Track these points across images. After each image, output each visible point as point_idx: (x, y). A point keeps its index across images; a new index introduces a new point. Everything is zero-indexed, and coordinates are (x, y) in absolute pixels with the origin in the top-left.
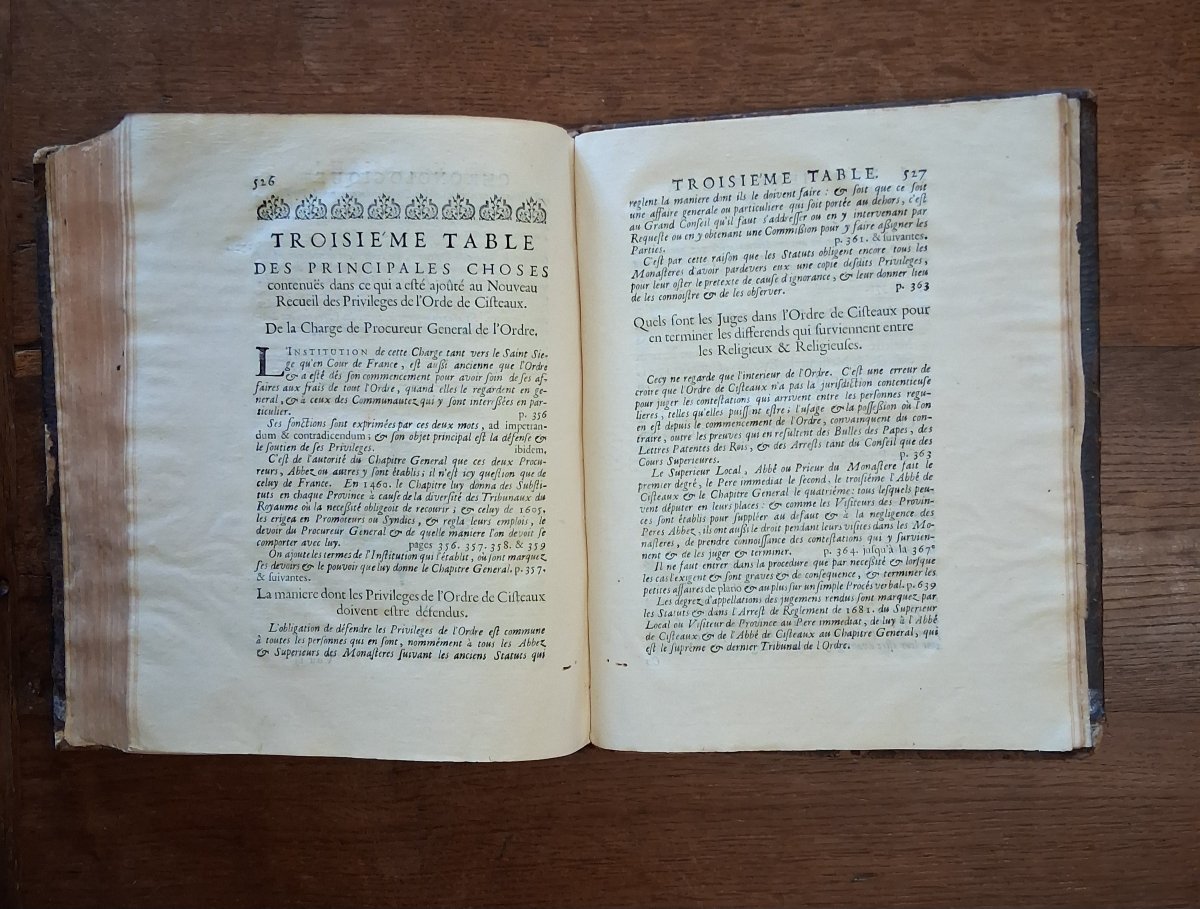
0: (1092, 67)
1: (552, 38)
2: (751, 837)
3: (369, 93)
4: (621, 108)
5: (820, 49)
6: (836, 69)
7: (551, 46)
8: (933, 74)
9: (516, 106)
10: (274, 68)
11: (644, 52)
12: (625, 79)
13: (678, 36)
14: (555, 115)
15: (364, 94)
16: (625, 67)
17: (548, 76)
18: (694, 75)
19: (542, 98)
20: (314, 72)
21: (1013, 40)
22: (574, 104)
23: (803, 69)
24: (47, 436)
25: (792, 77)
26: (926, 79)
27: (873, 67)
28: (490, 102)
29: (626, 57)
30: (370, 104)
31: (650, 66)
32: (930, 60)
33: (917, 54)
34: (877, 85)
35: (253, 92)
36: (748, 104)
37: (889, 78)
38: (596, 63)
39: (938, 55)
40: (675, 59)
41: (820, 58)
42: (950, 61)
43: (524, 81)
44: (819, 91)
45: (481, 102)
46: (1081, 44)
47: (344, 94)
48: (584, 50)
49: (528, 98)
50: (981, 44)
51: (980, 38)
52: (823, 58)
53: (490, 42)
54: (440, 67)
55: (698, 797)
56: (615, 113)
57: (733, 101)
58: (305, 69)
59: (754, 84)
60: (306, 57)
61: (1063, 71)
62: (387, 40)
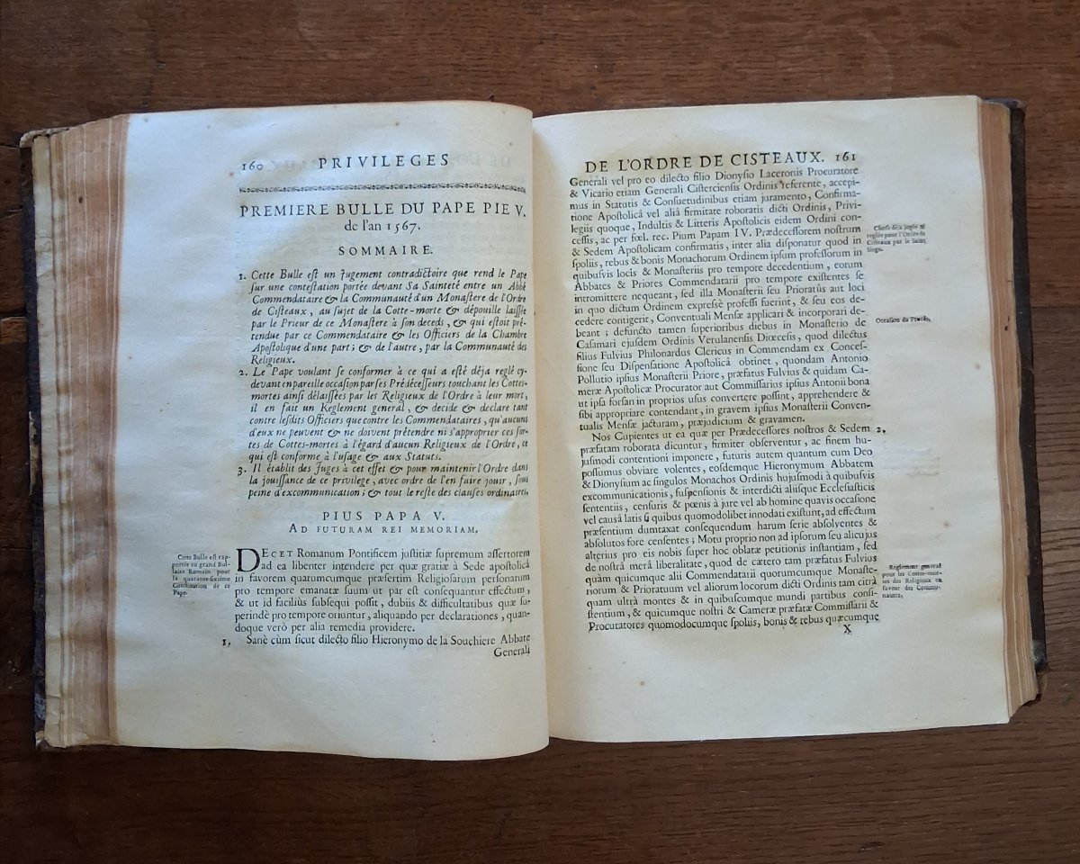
0: (1070, 35)
1: (545, 6)
2: (756, 808)
3: (364, 60)
4: (614, 74)
5: (807, 17)
6: (825, 36)
7: (545, 14)
8: (919, 41)
9: (509, 72)
10: (269, 35)
11: (636, 19)
12: (618, 45)
13: (669, 5)
14: (547, 81)
15: (359, 60)
16: (618, 34)
17: (541, 43)
18: (685, 42)
19: (535, 64)
20: (310, 39)
21: (995, 10)
22: (567, 70)
23: (792, 36)
24: (31, 424)
25: (781, 44)
26: (912, 47)
27: (860, 34)
28: (485, 69)
29: (619, 24)
30: (366, 70)
31: (642, 33)
32: (915, 28)
33: (903, 22)
34: (864, 52)
35: (247, 59)
36: (738, 70)
37: (877, 45)
38: (589, 31)
39: (923, 24)
40: (667, 26)
41: (808, 25)
42: (934, 29)
43: (518, 48)
44: (810, 57)
45: (475, 68)
46: (1059, 14)
47: (338, 61)
48: (577, 18)
49: (522, 64)
50: (964, 13)
51: (963, 7)
52: (812, 25)
53: (484, 10)
54: (434, 34)
55: (701, 768)
56: (609, 79)
57: (724, 67)
58: (301, 36)
59: (745, 50)
60: (301, 24)
61: (1043, 40)
62: (381, 8)
